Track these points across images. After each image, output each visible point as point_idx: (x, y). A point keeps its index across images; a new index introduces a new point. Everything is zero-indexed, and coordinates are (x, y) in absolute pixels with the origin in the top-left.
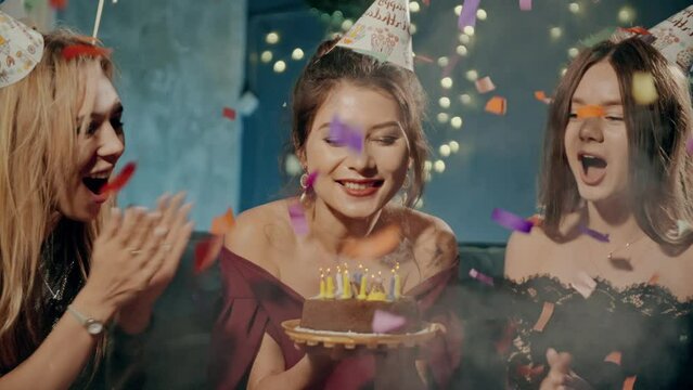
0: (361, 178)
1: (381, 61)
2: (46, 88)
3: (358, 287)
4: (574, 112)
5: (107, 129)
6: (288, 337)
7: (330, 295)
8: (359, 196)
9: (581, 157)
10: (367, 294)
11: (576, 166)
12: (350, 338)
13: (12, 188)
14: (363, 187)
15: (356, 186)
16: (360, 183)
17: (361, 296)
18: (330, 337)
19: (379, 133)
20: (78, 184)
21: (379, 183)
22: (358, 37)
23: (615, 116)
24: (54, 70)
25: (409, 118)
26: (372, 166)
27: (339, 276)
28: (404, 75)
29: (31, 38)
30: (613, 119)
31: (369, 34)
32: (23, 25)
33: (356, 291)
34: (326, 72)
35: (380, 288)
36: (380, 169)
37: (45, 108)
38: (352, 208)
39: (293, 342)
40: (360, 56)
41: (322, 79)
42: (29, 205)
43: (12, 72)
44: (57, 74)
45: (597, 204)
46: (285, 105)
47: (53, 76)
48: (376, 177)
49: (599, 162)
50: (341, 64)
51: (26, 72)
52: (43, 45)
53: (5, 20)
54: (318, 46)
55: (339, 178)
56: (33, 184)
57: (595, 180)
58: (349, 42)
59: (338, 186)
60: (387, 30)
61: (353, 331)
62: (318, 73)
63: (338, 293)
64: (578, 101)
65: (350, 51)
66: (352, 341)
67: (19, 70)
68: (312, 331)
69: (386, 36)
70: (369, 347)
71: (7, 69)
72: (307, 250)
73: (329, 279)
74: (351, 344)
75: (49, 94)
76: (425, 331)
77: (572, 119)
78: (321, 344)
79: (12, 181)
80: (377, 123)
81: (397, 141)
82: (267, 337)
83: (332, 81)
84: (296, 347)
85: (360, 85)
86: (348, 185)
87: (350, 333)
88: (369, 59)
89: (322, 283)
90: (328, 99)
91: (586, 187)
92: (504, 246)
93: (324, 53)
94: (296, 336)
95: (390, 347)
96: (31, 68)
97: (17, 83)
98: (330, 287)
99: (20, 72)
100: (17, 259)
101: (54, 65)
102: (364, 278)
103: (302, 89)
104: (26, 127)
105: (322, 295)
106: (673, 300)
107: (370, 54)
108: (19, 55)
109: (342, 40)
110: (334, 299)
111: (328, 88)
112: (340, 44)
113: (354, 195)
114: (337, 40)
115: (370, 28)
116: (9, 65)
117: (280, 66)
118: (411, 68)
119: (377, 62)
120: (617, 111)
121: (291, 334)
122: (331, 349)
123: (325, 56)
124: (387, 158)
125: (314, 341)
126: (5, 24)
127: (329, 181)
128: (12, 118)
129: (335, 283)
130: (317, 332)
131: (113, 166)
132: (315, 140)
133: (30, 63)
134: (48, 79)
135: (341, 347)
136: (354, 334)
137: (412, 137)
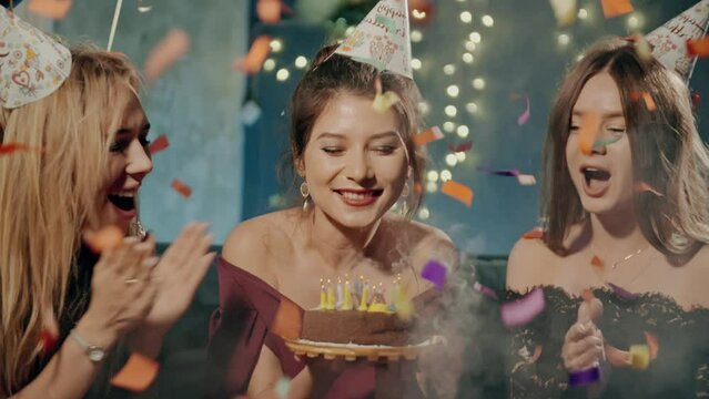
0: (360, 188)
1: (380, 69)
2: (77, 103)
3: (359, 298)
4: (574, 124)
5: (135, 146)
6: (287, 349)
7: (330, 307)
8: (358, 206)
9: (584, 170)
10: (368, 305)
11: (578, 179)
12: (351, 349)
13: (42, 205)
14: (361, 197)
15: (355, 196)
16: (359, 193)
17: (362, 308)
18: (330, 349)
19: (378, 143)
20: (106, 202)
21: (378, 193)
22: (357, 45)
23: (616, 127)
24: (84, 85)
25: (408, 127)
26: (371, 175)
27: (339, 288)
28: (403, 83)
29: (59, 52)
30: (615, 130)
31: (367, 42)
32: (51, 40)
33: (357, 303)
34: (324, 80)
35: (380, 298)
36: (379, 179)
37: (75, 125)
38: (351, 218)
39: (293, 353)
40: (359, 64)
41: (320, 88)
42: (59, 224)
43: (41, 87)
44: (87, 88)
45: (600, 216)
46: (283, 114)
47: (83, 91)
48: (375, 187)
49: (603, 175)
50: (339, 73)
51: (54, 87)
52: (70, 60)
53: (35, 34)
54: (316, 54)
55: (338, 188)
56: (63, 201)
57: (599, 191)
58: (347, 49)
59: (336, 195)
60: (386, 37)
61: (353, 342)
62: (316, 81)
63: (339, 304)
64: (578, 114)
65: (348, 58)
66: (353, 353)
67: (48, 85)
68: (311, 343)
69: (385, 43)
70: (370, 359)
71: (36, 83)
72: (305, 261)
73: (330, 291)
74: (352, 356)
75: (79, 109)
76: (426, 343)
77: (573, 131)
78: (321, 355)
79: (42, 199)
80: (377, 132)
81: (396, 151)
82: (265, 349)
83: (330, 90)
84: (296, 358)
85: (359, 95)
86: (346, 194)
87: (351, 345)
88: (368, 67)
89: (323, 295)
90: (326, 109)
91: (590, 198)
92: (506, 258)
93: (322, 60)
94: (297, 347)
95: (390, 359)
96: (60, 83)
97: (45, 99)
98: (330, 297)
99: (48, 87)
100: (47, 279)
101: (83, 80)
102: (365, 290)
103: (301, 97)
104: (56, 144)
105: (322, 306)
106: (678, 310)
107: (369, 63)
108: (49, 69)
109: (341, 47)
110: (335, 310)
111: (326, 96)
112: (338, 51)
113: (352, 205)
114: (337, 46)
115: (368, 36)
116: (38, 80)
117: (283, 75)
118: (410, 76)
119: (376, 70)
120: (619, 123)
121: (291, 346)
122: (331, 361)
123: (323, 64)
124: (386, 167)
125: (313, 353)
126: (35, 38)
127: (327, 191)
128: (41, 135)
129: (336, 295)
130: (317, 344)
131: (140, 184)
132: (314, 149)
133: (59, 78)
134: (79, 94)
135: (341, 359)
136: (355, 346)
137: (411, 147)
